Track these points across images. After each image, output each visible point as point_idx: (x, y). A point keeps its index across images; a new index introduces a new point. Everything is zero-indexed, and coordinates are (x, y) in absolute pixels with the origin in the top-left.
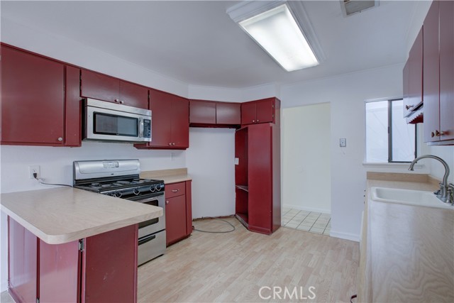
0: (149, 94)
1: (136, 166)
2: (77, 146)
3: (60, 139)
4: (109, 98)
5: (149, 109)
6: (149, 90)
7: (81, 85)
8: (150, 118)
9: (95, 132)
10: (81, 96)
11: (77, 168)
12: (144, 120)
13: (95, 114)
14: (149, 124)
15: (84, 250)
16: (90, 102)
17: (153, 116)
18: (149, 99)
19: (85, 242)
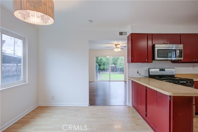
0: (180, 37)
1: (173, 71)
2: (151, 62)
3: (147, 60)
4: (162, 42)
5: (181, 44)
6: (180, 35)
7: (152, 40)
8: (182, 48)
9: (158, 57)
10: (152, 44)
11: (150, 71)
12: (179, 49)
13: (158, 50)
14: (182, 51)
15: (172, 101)
16: (156, 46)
17: (183, 47)
18: (180, 39)
19: (172, 98)
